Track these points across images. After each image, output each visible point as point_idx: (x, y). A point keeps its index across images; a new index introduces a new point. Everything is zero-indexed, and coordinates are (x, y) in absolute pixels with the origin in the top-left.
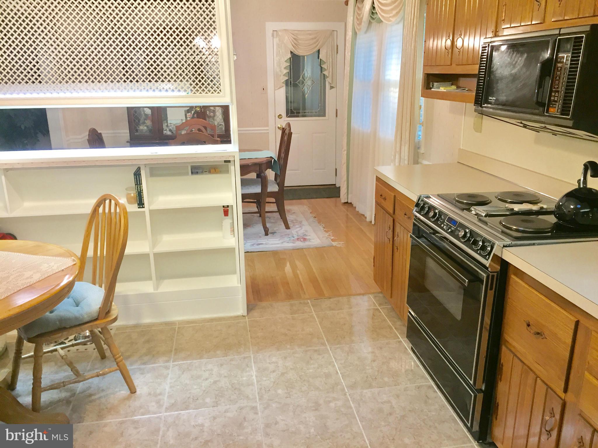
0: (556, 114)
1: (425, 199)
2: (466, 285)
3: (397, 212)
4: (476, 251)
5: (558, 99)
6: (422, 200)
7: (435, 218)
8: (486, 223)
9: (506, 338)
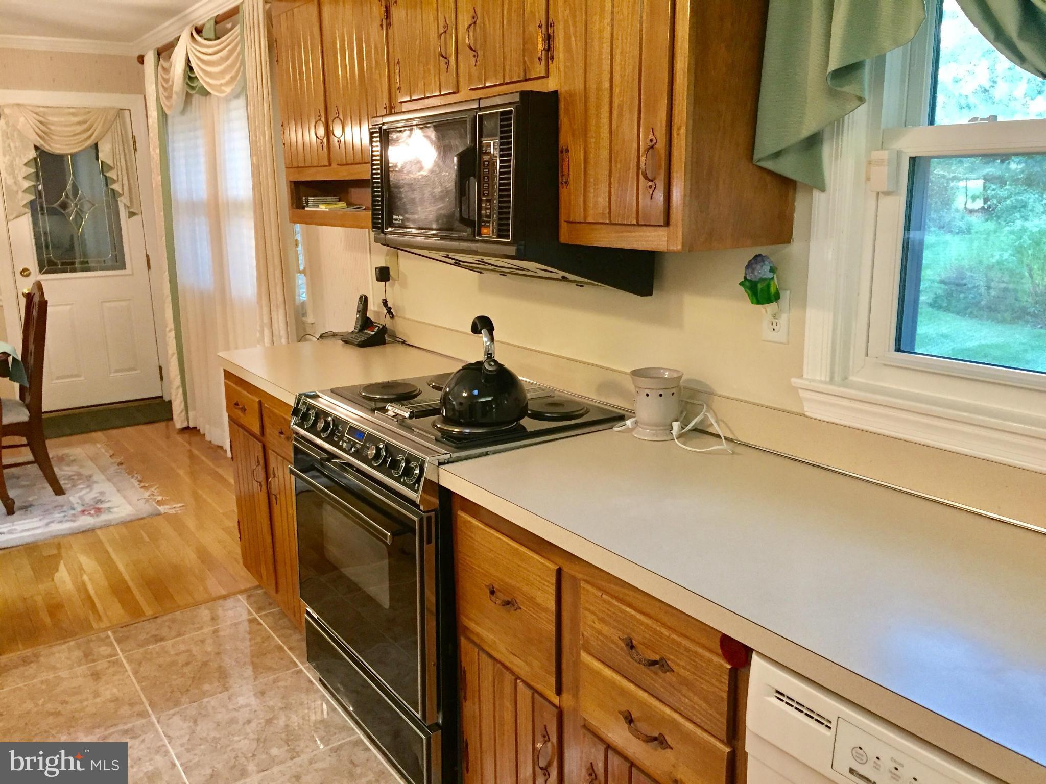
0: (491, 237)
1: (308, 399)
2: (388, 542)
3: (268, 431)
4: (397, 480)
5: (490, 213)
6: (304, 403)
7: (329, 432)
8: (410, 429)
9: (465, 624)
